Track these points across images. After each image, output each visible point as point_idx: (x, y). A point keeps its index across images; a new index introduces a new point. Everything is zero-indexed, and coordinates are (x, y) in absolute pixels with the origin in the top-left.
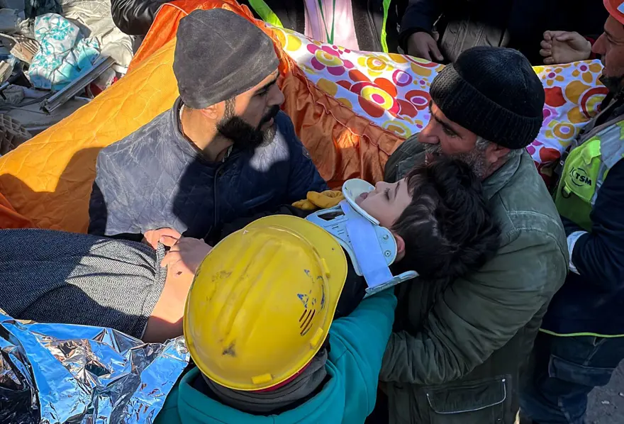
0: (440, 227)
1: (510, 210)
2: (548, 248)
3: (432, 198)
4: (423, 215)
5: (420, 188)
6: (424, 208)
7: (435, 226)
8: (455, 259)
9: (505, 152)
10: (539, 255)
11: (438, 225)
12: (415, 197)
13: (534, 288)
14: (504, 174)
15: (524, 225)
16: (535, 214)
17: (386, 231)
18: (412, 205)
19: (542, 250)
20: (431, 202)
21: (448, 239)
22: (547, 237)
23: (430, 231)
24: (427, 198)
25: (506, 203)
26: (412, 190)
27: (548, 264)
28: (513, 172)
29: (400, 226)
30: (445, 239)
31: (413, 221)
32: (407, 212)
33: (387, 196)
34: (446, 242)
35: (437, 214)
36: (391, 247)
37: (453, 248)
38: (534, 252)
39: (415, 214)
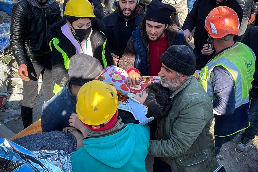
0: (157, 102)
1: (188, 94)
2: (202, 104)
3: (153, 93)
4: (152, 99)
5: (150, 91)
6: (152, 97)
7: (156, 101)
8: (163, 110)
9: (186, 77)
10: (200, 106)
11: (157, 101)
12: (148, 94)
13: (200, 117)
14: (185, 83)
15: (193, 98)
16: (197, 94)
17: (143, 105)
18: (148, 96)
19: (201, 104)
20: (153, 95)
21: (160, 105)
22: (201, 100)
23: (155, 103)
24: (152, 93)
25: (187, 92)
26: (147, 92)
27: (204, 109)
28: (188, 83)
29: (146, 103)
30: (159, 105)
31: (149, 101)
32: (147, 99)
33: (140, 96)
34: (160, 106)
35: (156, 97)
36: (145, 110)
37: (162, 107)
38: (198, 105)
39: (149, 99)
